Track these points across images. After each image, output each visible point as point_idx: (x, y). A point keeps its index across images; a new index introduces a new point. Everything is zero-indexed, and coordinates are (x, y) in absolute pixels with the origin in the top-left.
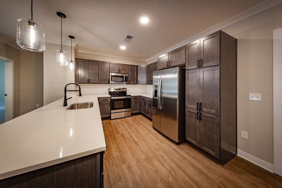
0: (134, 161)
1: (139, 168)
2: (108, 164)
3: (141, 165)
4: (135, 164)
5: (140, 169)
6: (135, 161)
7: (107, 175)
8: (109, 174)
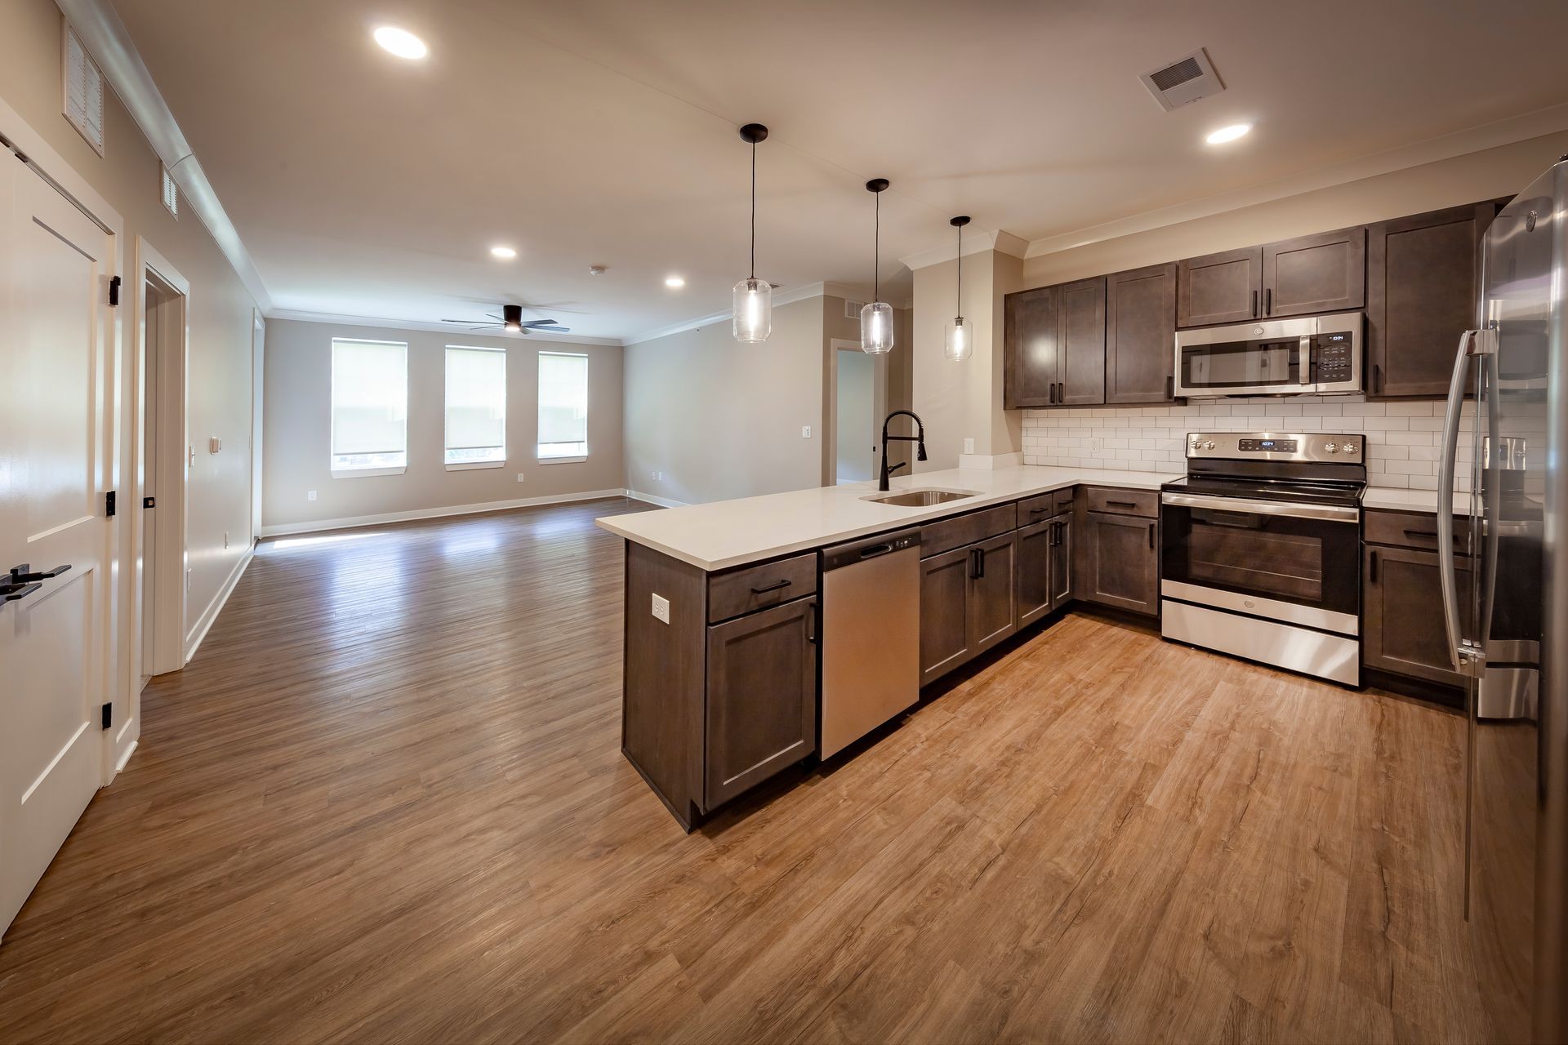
0: (1000, 832)
1: (983, 861)
2: (921, 753)
3: (1004, 868)
4: (991, 842)
5: (983, 870)
6: (1006, 835)
7: (882, 769)
8: (887, 774)
